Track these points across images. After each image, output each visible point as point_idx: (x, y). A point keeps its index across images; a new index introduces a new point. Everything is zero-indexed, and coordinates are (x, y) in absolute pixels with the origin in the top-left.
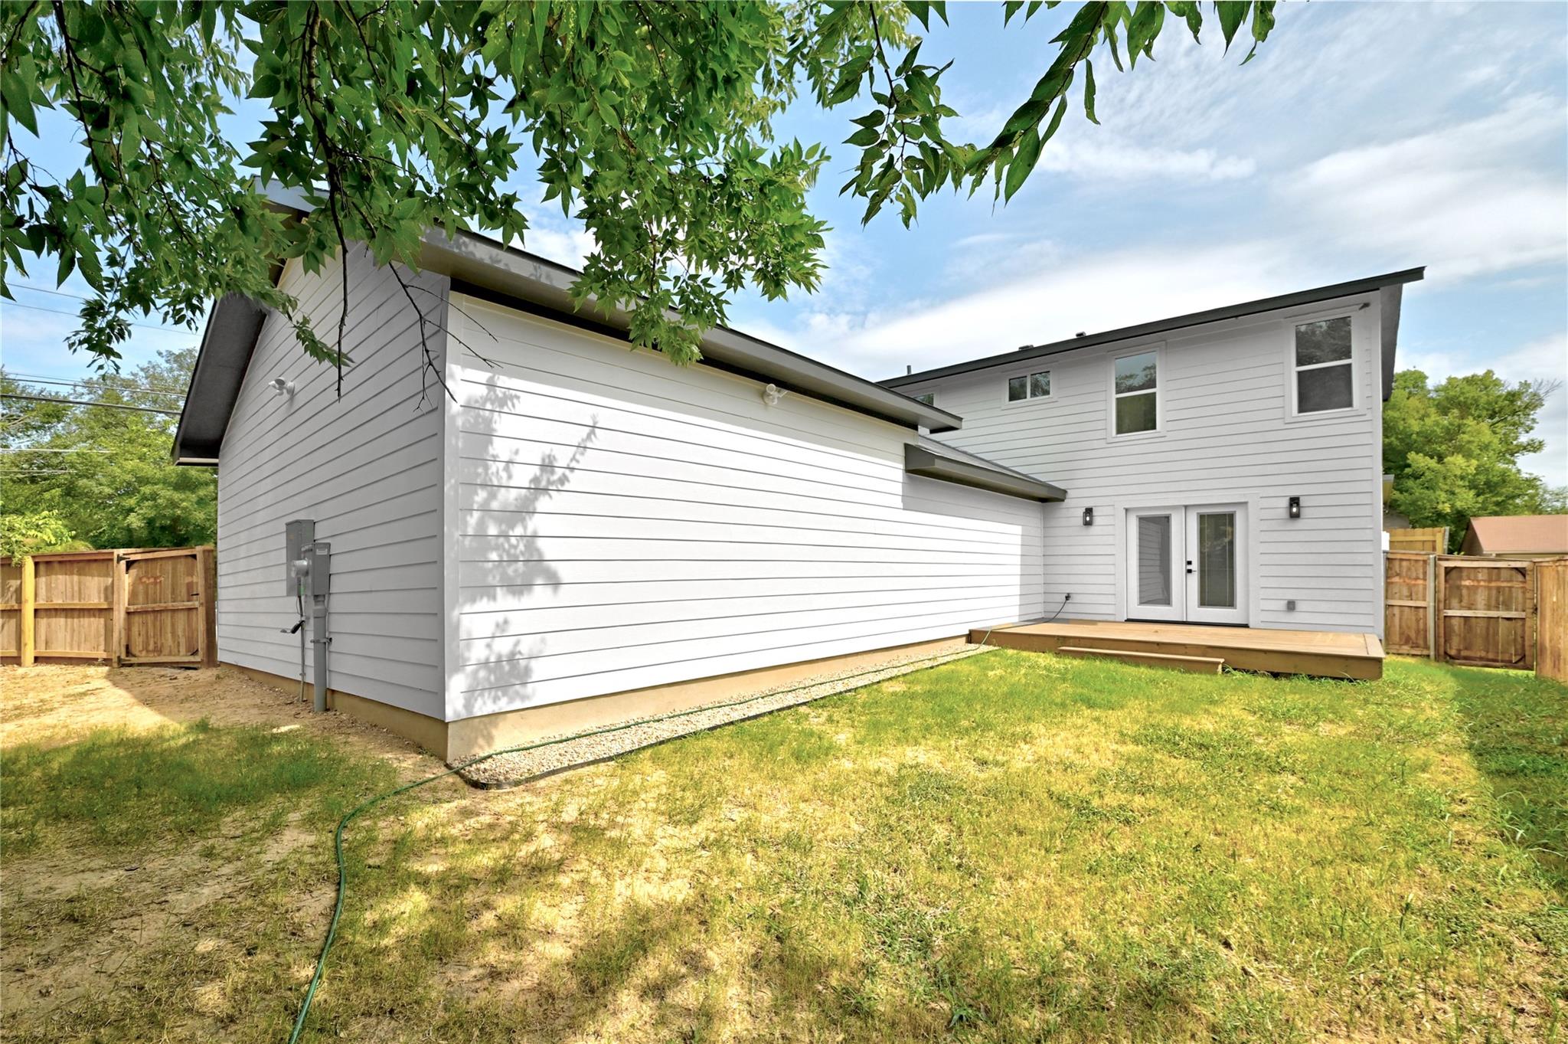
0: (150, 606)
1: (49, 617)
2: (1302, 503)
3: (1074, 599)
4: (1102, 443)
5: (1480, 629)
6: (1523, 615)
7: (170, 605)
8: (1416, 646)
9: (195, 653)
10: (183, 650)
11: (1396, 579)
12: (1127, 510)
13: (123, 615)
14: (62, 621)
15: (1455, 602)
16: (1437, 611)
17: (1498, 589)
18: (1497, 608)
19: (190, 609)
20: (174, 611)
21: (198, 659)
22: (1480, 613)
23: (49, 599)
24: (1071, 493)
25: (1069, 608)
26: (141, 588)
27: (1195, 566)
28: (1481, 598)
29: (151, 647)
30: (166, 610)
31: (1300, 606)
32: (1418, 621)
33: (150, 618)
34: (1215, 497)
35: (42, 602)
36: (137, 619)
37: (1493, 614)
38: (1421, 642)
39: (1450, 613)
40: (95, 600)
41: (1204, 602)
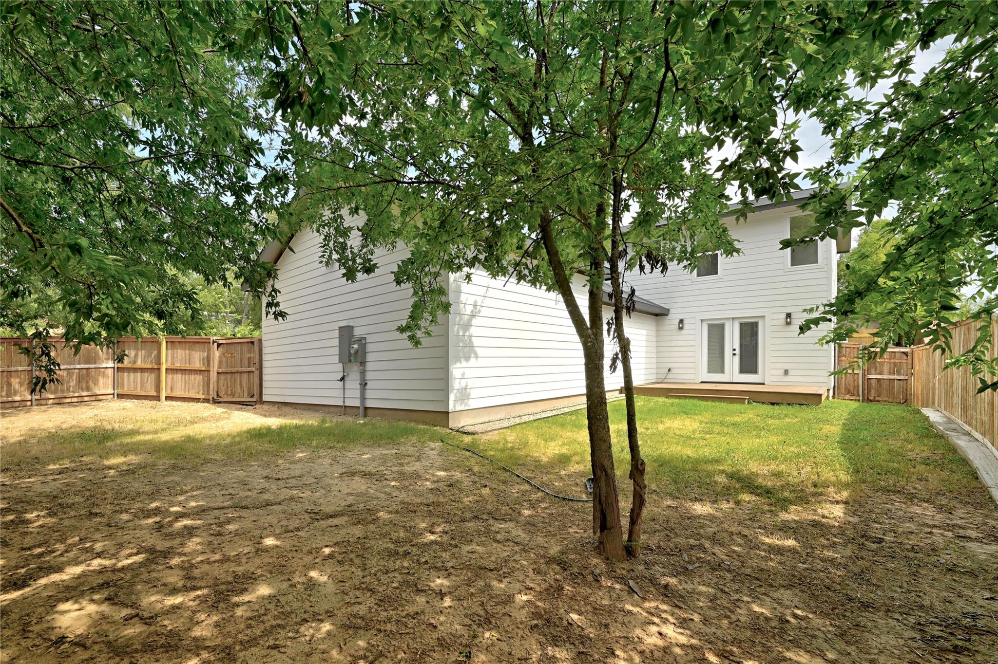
0: (229, 370)
1: (173, 374)
2: (793, 316)
3: (673, 371)
4: (689, 282)
5: (885, 385)
6: (906, 377)
7: (240, 369)
8: (853, 395)
9: (252, 396)
10: (246, 394)
11: (843, 358)
12: (702, 320)
13: (215, 374)
14: (179, 376)
15: (873, 371)
16: (864, 375)
17: (894, 363)
18: (894, 374)
19: (249, 372)
20: (241, 373)
21: (254, 399)
22: (885, 377)
23: (173, 363)
24: (672, 311)
25: (670, 376)
26: (224, 359)
27: (737, 352)
28: (886, 369)
29: (229, 393)
30: (238, 372)
31: (790, 372)
32: (854, 381)
33: (229, 376)
34: (748, 313)
35: (169, 365)
36: (222, 377)
37: (892, 377)
38: (855, 393)
39: (871, 377)
40: (197, 365)
41: (742, 371)
